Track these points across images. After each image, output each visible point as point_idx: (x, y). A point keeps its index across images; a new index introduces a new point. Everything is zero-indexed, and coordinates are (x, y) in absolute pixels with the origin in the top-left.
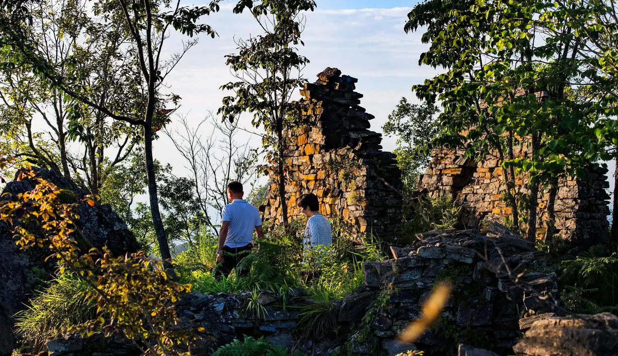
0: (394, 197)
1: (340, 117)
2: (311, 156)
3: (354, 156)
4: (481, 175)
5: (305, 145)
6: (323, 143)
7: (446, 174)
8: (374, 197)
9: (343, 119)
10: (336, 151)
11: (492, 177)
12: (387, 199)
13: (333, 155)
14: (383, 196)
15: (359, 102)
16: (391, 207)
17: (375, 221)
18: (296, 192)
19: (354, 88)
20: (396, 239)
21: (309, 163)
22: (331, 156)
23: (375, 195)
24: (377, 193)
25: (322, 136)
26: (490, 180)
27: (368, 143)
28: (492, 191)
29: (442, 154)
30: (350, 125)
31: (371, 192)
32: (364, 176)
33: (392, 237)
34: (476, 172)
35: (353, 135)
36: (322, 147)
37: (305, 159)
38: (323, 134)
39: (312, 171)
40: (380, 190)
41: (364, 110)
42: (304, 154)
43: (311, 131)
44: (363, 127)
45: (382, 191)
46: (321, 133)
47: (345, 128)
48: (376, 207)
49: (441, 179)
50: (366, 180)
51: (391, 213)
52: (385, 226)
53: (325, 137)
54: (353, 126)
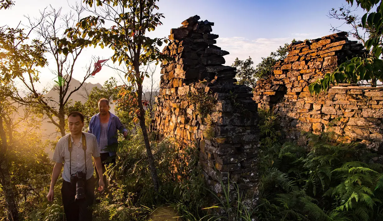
0: (251, 133)
1: (199, 55)
2: (177, 89)
3: (210, 90)
4: (290, 96)
5: (173, 79)
6: (184, 77)
7: (265, 95)
8: (230, 134)
9: (202, 56)
10: (195, 85)
11: (298, 98)
12: (244, 135)
13: (192, 88)
14: (240, 132)
15: (215, 42)
16: (248, 143)
17: (232, 159)
18: (168, 115)
19: (211, 31)
20: (252, 174)
21: (175, 94)
22: (190, 88)
23: (232, 132)
24: (233, 130)
25: (183, 71)
26: (297, 100)
27: (223, 77)
28: (298, 106)
29: (263, 83)
30: (207, 62)
31: (227, 129)
32: (219, 111)
33: (248, 173)
34: (286, 94)
35: (210, 70)
36: (184, 81)
37: (173, 91)
38: (184, 69)
39: (177, 100)
40: (236, 126)
41: (220, 48)
42: (173, 87)
43: (176, 68)
44: (218, 63)
45: (239, 126)
46: (182, 69)
47: (203, 64)
48: (233, 144)
49: (262, 97)
50: (222, 117)
51: (247, 149)
52: (242, 162)
53: (185, 72)
54: (210, 62)
